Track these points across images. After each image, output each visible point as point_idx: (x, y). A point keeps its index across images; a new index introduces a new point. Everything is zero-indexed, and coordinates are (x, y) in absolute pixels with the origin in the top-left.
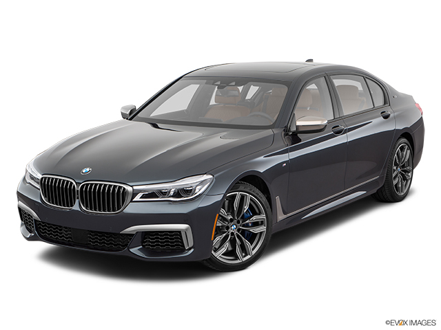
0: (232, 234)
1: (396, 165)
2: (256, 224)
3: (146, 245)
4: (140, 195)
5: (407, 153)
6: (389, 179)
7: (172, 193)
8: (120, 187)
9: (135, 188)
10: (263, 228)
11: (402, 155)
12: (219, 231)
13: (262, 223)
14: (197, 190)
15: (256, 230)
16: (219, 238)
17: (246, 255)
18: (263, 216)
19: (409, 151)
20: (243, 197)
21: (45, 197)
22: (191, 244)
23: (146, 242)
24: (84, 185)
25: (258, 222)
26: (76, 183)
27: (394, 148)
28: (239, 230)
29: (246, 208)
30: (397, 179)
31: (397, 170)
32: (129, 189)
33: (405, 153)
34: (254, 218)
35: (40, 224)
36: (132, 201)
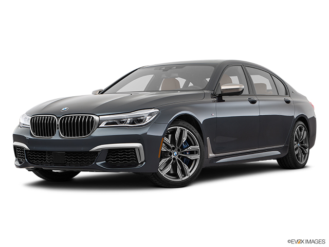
0: (174, 159)
1: (297, 140)
2: (192, 153)
3: (109, 161)
4: (105, 123)
5: (304, 134)
6: (291, 149)
7: (128, 122)
8: (89, 117)
9: (100, 117)
10: (198, 156)
11: (301, 134)
12: (164, 155)
13: (197, 152)
14: (147, 119)
15: (192, 157)
16: (164, 161)
17: (185, 176)
18: (198, 147)
19: (305, 132)
20: (182, 131)
21: (34, 132)
22: (143, 159)
23: (109, 158)
24: (63, 118)
25: (194, 151)
26: (57, 117)
27: (294, 126)
28: (179, 157)
29: (184, 139)
30: (298, 151)
31: (297, 145)
32: (96, 118)
33: (302, 133)
34: (191, 148)
35: (29, 154)
36: (98, 127)
